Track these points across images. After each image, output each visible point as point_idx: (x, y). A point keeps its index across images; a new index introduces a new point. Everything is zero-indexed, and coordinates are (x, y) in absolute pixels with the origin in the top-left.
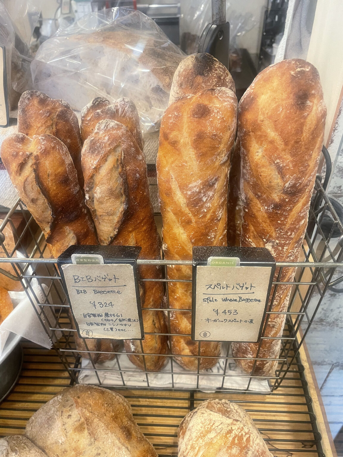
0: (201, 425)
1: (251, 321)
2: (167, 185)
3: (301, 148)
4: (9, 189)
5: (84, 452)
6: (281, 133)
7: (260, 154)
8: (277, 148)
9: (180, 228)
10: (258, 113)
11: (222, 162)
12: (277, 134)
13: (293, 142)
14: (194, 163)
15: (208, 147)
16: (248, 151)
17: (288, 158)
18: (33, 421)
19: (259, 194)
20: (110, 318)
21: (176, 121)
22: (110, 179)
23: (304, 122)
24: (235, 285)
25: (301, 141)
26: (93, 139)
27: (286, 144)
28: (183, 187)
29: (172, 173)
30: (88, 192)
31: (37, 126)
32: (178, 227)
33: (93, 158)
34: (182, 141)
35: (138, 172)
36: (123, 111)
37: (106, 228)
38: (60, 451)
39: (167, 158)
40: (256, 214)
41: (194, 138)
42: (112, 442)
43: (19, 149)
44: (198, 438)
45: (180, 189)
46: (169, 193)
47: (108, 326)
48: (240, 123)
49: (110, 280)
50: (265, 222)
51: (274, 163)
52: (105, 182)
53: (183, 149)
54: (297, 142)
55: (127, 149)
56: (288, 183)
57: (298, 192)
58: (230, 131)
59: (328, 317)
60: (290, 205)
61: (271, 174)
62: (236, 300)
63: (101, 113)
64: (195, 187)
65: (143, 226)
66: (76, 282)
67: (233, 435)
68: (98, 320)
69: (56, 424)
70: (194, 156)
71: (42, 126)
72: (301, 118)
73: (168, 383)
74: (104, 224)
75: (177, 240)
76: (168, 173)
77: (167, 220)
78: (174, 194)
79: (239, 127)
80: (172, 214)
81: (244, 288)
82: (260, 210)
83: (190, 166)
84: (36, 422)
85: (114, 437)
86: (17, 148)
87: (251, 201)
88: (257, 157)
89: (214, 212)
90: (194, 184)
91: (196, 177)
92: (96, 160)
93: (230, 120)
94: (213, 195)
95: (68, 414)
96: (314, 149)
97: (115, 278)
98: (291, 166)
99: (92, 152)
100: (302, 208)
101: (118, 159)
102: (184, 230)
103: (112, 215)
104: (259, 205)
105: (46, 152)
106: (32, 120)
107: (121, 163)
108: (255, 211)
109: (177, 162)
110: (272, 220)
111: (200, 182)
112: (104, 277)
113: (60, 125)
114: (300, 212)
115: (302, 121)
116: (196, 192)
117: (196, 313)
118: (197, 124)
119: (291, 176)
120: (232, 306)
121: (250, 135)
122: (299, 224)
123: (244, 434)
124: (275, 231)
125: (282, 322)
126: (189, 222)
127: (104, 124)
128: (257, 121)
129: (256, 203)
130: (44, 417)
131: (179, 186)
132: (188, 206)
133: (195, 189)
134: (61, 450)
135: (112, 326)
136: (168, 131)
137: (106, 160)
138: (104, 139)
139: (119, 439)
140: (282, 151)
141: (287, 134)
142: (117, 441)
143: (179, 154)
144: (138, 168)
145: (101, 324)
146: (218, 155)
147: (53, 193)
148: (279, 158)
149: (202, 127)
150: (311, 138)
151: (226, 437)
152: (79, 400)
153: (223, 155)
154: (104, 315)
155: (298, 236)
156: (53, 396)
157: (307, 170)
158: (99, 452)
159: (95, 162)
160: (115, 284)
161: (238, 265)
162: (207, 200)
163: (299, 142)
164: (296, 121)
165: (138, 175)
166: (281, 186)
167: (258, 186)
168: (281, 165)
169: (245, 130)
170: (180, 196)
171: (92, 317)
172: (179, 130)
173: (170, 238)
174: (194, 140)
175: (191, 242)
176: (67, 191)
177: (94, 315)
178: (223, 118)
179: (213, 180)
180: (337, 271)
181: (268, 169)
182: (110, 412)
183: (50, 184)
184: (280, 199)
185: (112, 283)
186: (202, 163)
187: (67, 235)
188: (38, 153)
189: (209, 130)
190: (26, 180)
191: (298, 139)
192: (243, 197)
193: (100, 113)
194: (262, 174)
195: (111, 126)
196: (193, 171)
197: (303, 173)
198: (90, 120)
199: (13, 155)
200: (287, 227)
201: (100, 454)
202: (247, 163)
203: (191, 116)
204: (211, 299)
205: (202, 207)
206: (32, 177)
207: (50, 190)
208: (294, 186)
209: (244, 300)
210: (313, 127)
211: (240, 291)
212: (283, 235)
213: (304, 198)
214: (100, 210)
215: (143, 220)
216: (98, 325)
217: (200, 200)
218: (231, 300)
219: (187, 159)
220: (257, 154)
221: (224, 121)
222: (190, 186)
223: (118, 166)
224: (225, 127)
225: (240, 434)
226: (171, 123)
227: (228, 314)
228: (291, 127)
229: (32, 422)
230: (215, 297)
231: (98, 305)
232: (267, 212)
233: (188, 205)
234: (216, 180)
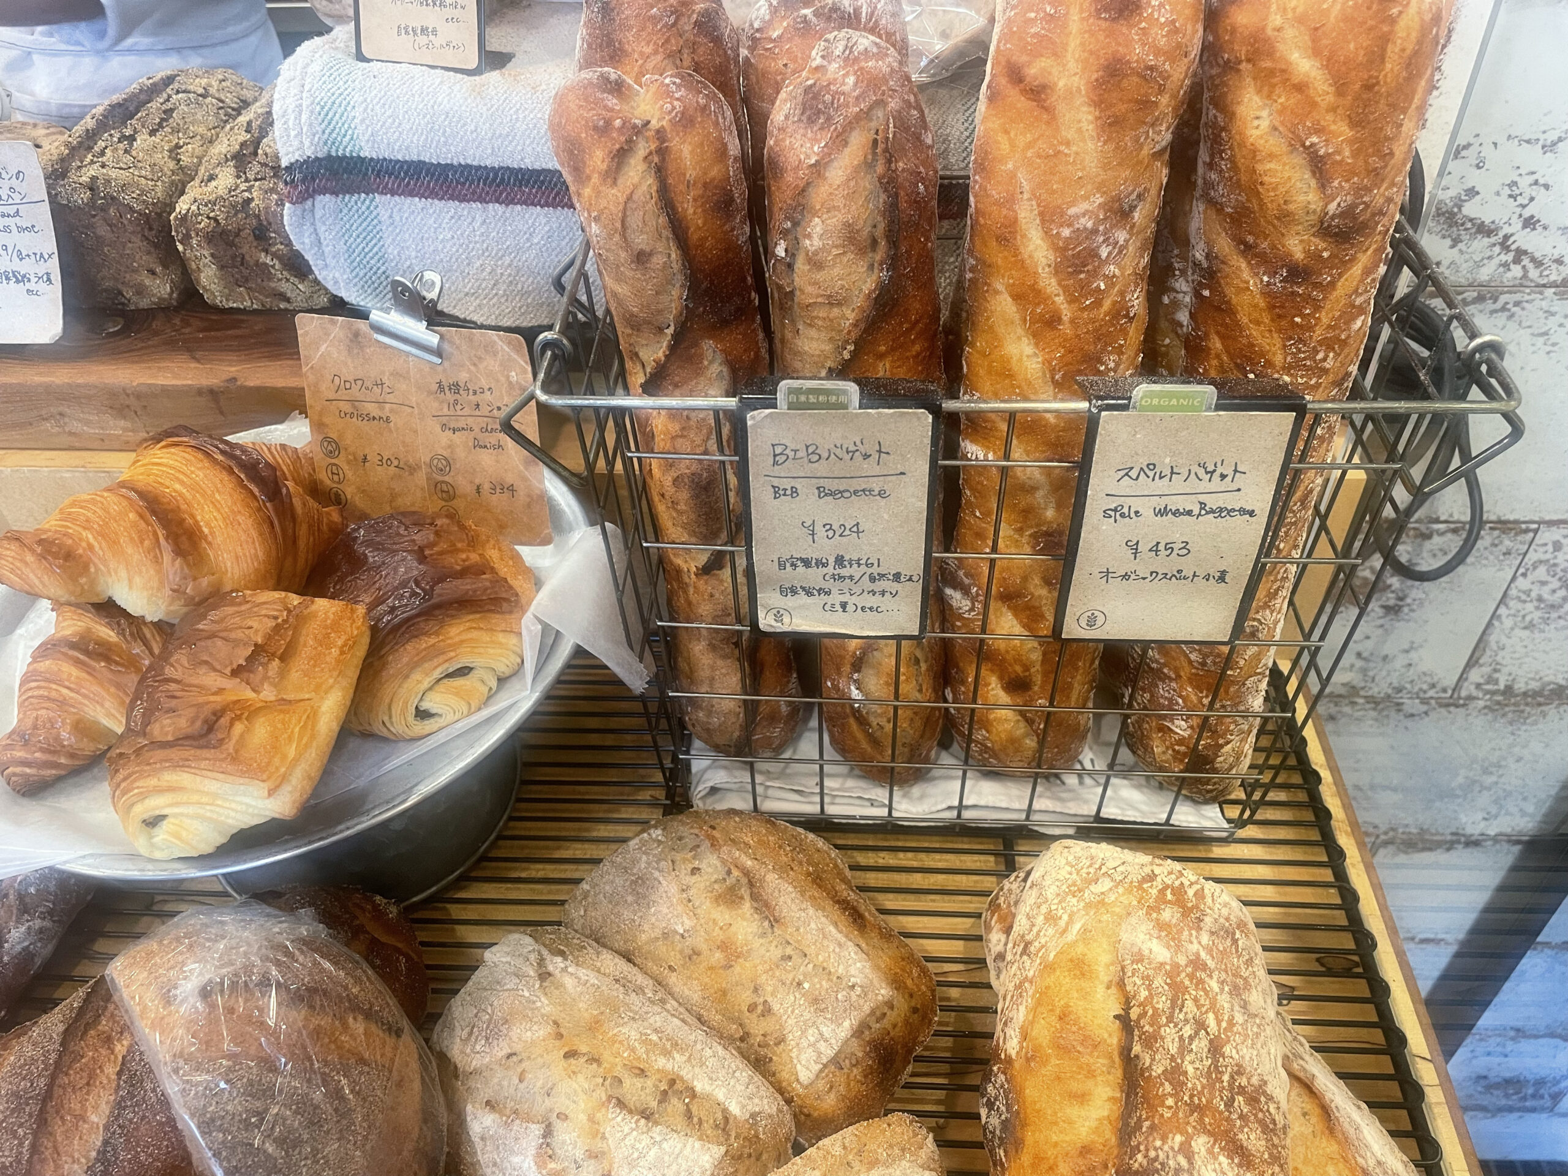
0: (1068, 868)
1: (1222, 578)
2: (1004, 212)
3: (1377, 102)
4: (478, 264)
5: (748, 951)
6: (1330, 63)
7: (1265, 124)
8: (1314, 105)
9: (1025, 340)
10: (1269, 8)
11: (1158, 147)
12: (1318, 65)
13: (1357, 86)
14: (1090, 145)
15: (1130, 101)
16: (1230, 116)
17: (1342, 130)
18: (586, 895)
19: (1250, 239)
20: (845, 572)
21: (1049, 30)
22: (850, 197)
23: (1391, 32)
24: (1195, 468)
25: (1378, 83)
26: (811, 86)
27: (1341, 89)
28: (1049, 217)
29: (1022, 177)
30: (785, 233)
31: (641, 53)
32: (1019, 338)
33: (810, 135)
34: (1061, 84)
35: (923, 180)
36: (872, 13)
37: (814, 345)
38: (678, 956)
39: (1012, 134)
40: (1234, 301)
41: (1095, 76)
42: (818, 929)
43: (612, 110)
44: (1062, 897)
45: (1043, 221)
46: (1008, 236)
47: (836, 598)
48: (1211, 38)
49: (866, 456)
50: (1258, 323)
51: (1303, 145)
52: (839, 202)
53: (1061, 107)
54: (1368, 87)
55: (899, 112)
56: (1335, 204)
57: (1358, 232)
58: (1186, 60)
59: (1373, 680)
60: (1331, 268)
61: (1289, 178)
62: (1189, 513)
63: (814, 19)
64: (1084, 215)
65: (913, 342)
66: (775, 463)
67: (1158, 883)
68: (813, 576)
69: (661, 890)
70: (1091, 127)
71: (656, 52)
72: (1383, 22)
73: (944, 806)
74: (813, 333)
75: (1011, 376)
76: (1013, 176)
77: (988, 318)
78: (1024, 236)
79: (1210, 51)
80: (1009, 299)
81: (1216, 475)
82: (1248, 289)
83: (1077, 153)
84: (596, 895)
85: (823, 919)
86: (605, 107)
87: (1223, 262)
88: (1255, 133)
89: (1122, 293)
90: (1084, 206)
91: (1090, 187)
92: (818, 141)
93: (1189, 27)
94: (1127, 241)
95: (690, 866)
96: (1408, 108)
97: (880, 451)
98: (1347, 154)
99: (809, 118)
100: (1362, 281)
101: (875, 141)
102: (1037, 345)
103: (839, 304)
104: (1246, 274)
105: (685, 121)
106: (630, 36)
107: (886, 150)
108: (1230, 292)
109: (1040, 143)
110: (1279, 316)
111: (1099, 200)
112: (852, 448)
113: (701, 51)
114: (1356, 291)
115: (1385, 29)
116: (1085, 229)
117: (1081, 552)
118: (1107, 37)
119: (1347, 181)
120: (1177, 530)
121: (1238, 71)
122: (1349, 329)
123: (1187, 883)
124: (1285, 346)
125: (1276, 622)
126: (1052, 321)
127: (843, 43)
128: (1263, 29)
129: (1239, 268)
130: (619, 881)
131: (1041, 214)
132: (1057, 272)
133: (1083, 221)
134: (681, 952)
135: (845, 598)
136: (1024, 58)
137: (846, 143)
138: (843, 84)
139: (836, 925)
140: (1327, 111)
141: (1344, 63)
142: (832, 928)
143: (1048, 123)
144: (922, 169)
145: (819, 591)
146: (1153, 125)
147: (695, 237)
148: (1318, 131)
149: (1119, 44)
150: (1405, 79)
151: (1140, 887)
152: (715, 833)
153: (1163, 128)
154: (832, 561)
155: (1342, 364)
156: (639, 828)
157: (1386, 166)
158: (789, 951)
159: (816, 149)
160: (877, 470)
161: (1209, 409)
162: (1110, 253)
163: (1374, 85)
164: (1371, 29)
165: (921, 187)
166: (1314, 212)
167: (1248, 217)
168: (1322, 152)
169: (1226, 56)
170: (1039, 242)
171: (801, 569)
172: (1055, 54)
173: (989, 373)
174: (1097, 80)
175: (1053, 378)
176: (726, 233)
177: (807, 563)
178: (1173, 22)
179: (1134, 196)
180: (1412, 533)
181: (1285, 164)
182: (801, 863)
183: (691, 211)
184: (1307, 252)
185: (869, 467)
186: (1111, 146)
187: (707, 368)
188: (664, 123)
189: (1138, 53)
190: (629, 198)
191: (1371, 77)
192: (1197, 255)
193: (810, 16)
194: (1266, 179)
195: (861, 48)
196: (1083, 169)
197: (1376, 175)
198: (780, 37)
199: (596, 128)
200: (1319, 333)
201: (790, 958)
202: (1223, 151)
203: (1090, 16)
204: (1125, 510)
205: (1094, 274)
206: (644, 188)
207: (688, 228)
208: (1348, 213)
209: (1212, 511)
210: (1410, 47)
211: (1205, 486)
212: (1304, 359)
213: (1369, 252)
214: (809, 289)
215: (917, 322)
216: (809, 593)
217: (1094, 254)
218: (1176, 513)
219: (1070, 134)
220: (1256, 123)
221: (1176, 31)
222: (1072, 211)
223: (874, 160)
224: (1179, 46)
225: (1177, 883)
226: (1033, 36)
227: (1163, 553)
228: (1354, 47)
229: (585, 898)
230: (1136, 504)
231: (820, 532)
232: (1267, 292)
233: (1057, 270)
234: (1140, 197)
